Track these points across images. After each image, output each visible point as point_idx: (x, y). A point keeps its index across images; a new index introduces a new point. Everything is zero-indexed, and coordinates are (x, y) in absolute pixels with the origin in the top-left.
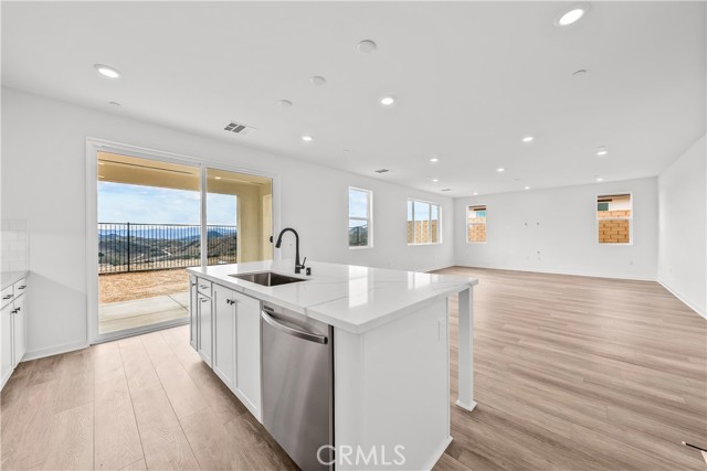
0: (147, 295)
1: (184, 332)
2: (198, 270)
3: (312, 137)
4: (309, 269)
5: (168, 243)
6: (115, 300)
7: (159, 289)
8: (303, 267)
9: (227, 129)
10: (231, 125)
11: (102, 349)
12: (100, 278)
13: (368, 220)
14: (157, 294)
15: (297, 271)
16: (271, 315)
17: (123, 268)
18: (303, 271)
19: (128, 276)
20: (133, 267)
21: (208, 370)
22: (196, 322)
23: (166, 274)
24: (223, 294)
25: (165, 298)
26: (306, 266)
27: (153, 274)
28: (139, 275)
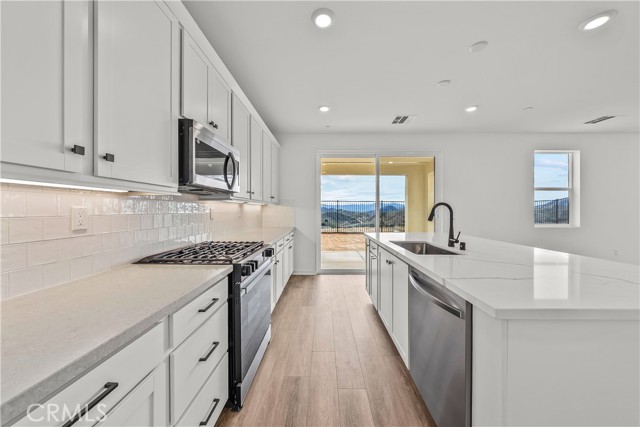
0: (346, 249)
1: (362, 279)
2: (373, 235)
3: (476, 106)
4: (462, 244)
5: (361, 215)
6: (330, 249)
7: (353, 246)
8: (457, 241)
9: (394, 122)
10: (398, 118)
11: (322, 278)
12: (322, 235)
13: (572, 191)
14: (351, 250)
15: (451, 244)
16: (416, 279)
17: (335, 230)
18: (457, 245)
19: (337, 235)
20: (340, 230)
21: (376, 312)
22: (369, 273)
23: (357, 236)
24: (385, 256)
25: (355, 253)
26: (461, 240)
27: (350, 235)
28: (343, 235)
